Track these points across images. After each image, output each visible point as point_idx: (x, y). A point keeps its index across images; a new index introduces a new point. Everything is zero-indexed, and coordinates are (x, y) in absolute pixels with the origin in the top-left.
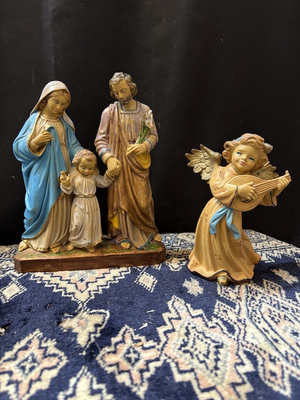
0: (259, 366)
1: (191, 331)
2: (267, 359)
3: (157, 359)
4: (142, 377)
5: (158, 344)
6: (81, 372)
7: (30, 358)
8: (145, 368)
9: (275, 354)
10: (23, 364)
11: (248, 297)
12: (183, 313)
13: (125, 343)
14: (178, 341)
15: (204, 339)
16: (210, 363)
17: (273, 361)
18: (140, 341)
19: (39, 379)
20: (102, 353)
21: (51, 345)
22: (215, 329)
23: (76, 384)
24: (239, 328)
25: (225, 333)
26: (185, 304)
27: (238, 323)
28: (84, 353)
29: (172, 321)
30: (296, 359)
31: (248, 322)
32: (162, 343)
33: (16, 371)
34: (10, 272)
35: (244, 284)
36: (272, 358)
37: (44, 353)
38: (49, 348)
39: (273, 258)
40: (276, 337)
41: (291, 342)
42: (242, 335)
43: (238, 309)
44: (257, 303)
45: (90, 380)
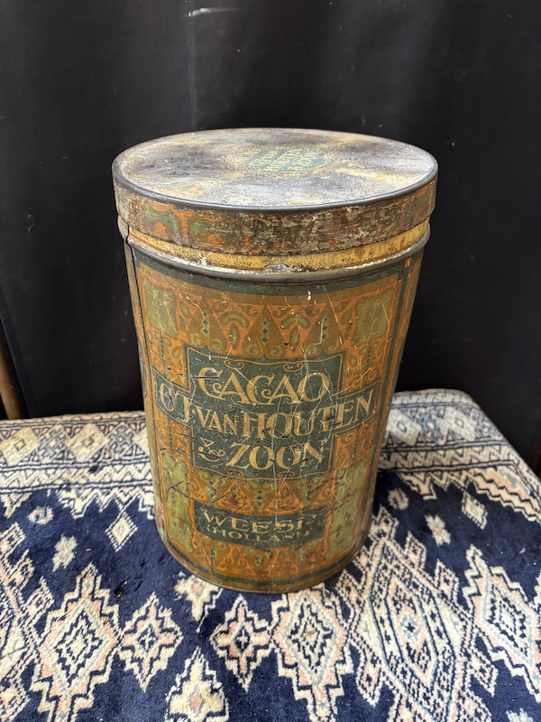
0: (359, 669)
2: (369, 658)
3: (266, 647)
4: (249, 666)
5: (270, 625)
6: (195, 652)
7: (149, 631)
8: (253, 655)
9: (379, 653)
10: (143, 638)
13: (237, 622)
14: (289, 625)
15: (315, 623)
16: (314, 659)
17: (374, 662)
18: (252, 619)
19: (158, 658)
20: (215, 632)
21: (167, 614)
22: (330, 610)
23: (190, 667)
24: (355, 613)
25: (337, 618)
27: (356, 606)
28: (198, 630)
30: (398, 662)
31: (367, 605)
32: (273, 624)
33: (137, 646)
34: (116, 491)
35: (384, 540)
36: (375, 658)
37: (161, 626)
38: (165, 620)
39: (437, 489)
40: (390, 633)
41: (402, 642)
42: (355, 623)
43: (362, 583)
44: (387, 574)
45: (202, 664)
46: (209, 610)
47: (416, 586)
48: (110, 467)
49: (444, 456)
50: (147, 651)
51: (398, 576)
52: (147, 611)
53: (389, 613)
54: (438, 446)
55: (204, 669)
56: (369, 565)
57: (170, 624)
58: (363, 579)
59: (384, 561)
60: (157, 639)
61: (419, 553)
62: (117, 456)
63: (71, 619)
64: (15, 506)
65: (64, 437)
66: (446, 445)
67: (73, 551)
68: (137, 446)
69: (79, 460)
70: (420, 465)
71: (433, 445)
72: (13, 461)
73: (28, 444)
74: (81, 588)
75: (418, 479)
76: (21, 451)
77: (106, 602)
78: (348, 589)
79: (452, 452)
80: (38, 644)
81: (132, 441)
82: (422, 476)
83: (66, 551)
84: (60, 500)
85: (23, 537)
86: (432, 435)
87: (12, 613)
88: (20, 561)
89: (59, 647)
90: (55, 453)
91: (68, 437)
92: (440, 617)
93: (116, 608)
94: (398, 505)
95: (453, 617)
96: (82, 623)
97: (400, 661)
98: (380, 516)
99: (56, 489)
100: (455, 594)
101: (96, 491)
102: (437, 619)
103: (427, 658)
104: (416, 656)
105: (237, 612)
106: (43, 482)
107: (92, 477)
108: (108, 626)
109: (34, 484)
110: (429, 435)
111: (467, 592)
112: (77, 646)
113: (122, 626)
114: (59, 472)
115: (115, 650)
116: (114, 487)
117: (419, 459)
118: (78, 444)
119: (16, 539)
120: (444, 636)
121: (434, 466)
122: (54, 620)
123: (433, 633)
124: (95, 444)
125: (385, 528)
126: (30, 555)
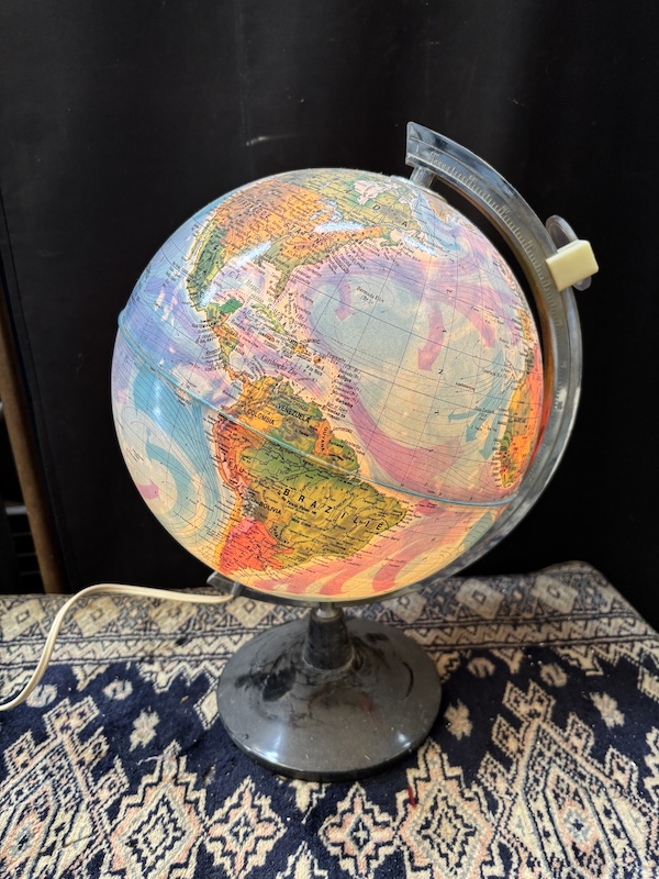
0: (512, 871)
1: (440, 803)
2: (524, 861)
3: (390, 843)
4: (368, 864)
5: (394, 820)
6: (300, 848)
7: (243, 820)
8: (374, 853)
9: (538, 853)
10: (235, 830)
11: (534, 749)
12: (435, 769)
13: (353, 813)
14: (419, 818)
15: (453, 818)
16: (454, 858)
17: (531, 865)
18: (372, 811)
19: (254, 852)
20: (325, 824)
21: (265, 802)
22: (472, 802)
23: (294, 865)
24: (504, 807)
25: (482, 812)
26: (441, 756)
27: (506, 798)
28: (304, 822)
29: (418, 782)
30: (562, 865)
31: (520, 799)
32: (399, 819)
33: (229, 838)
34: (206, 663)
35: (536, 722)
36: (532, 859)
37: (258, 816)
38: (263, 809)
39: (603, 663)
40: (549, 828)
41: (567, 841)
42: (505, 818)
43: (513, 772)
44: (544, 763)
45: (309, 862)
46: (318, 799)
47: (583, 777)
48: (201, 639)
49: (609, 624)
50: (242, 844)
51: (560, 767)
52: (241, 797)
53: (548, 807)
54: (601, 613)
55: (312, 868)
56: (520, 751)
57: (268, 813)
58: (513, 768)
59: (539, 745)
60: (253, 831)
61: (584, 736)
62: (209, 628)
63: (150, 806)
64: (89, 679)
65: (148, 607)
66: (611, 612)
67: (154, 728)
68: (232, 617)
69: (163, 631)
70: (579, 637)
71: (594, 612)
72: (89, 630)
73: (107, 614)
74: (162, 769)
75: (578, 652)
76: (99, 621)
77: (191, 787)
78: (494, 775)
79: (620, 621)
80: (108, 832)
81: (225, 611)
82: (583, 650)
83: (146, 729)
84: (141, 673)
85: (97, 712)
86: (593, 601)
87: (80, 796)
88: (92, 738)
89: (134, 837)
90: (136, 623)
91: (152, 606)
92: (616, 813)
93: (202, 793)
94: (553, 681)
95: (632, 811)
96: (163, 810)
97: (565, 864)
98: (530, 694)
99: (136, 662)
100: (633, 785)
101: (183, 664)
102: (613, 816)
103: (600, 861)
104: (586, 858)
105: (352, 803)
106: (123, 655)
107: (179, 650)
108: (193, 813)
109: (112, 656)
110: (589, 601)
111: (649, 783)
112: (156, 836)
114: (140, 644)
115: (201, 839)
116: (204, 659)
117: (577, 629)
118: (164, 613)
119: (88, 715)
120: (622, 835)
121: (596, 637)
122: (129, 806)
123: (608, 832)
124: (183, 614)
125: (538, 707)
126: (104, 733)
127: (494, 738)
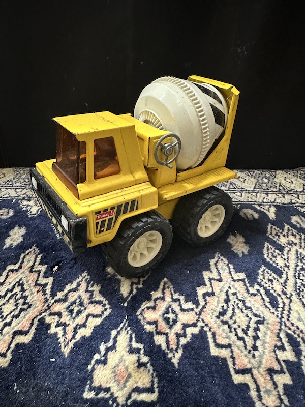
1: (231, 297)
3: (194, 325)
4: (178, 341)
5: (197, 308)
6: (122, 325)
7: (78, 301)
8: (182, 332)
10: (71, 308)
11: (297, 266)
12: (225, 274)
13: (164, 300)
14: (217, 306)
15: (244, 309)
16: (249, 342)
18: (179, 300)
19: (84, 325)
20: (145, 305)
21: (96, 289)
22: (256, 297)
23: (116, 337)
24: (283, 302)
25: (267, 307)
26: (228, 265)
27: (283, 296)
28: (126, 305)
29: (212, 281)
31: (295, 298)
32: (200, 307)
33: (65, 314)
35: (294, 249)
37: (90, 299)
38: (94, 293)
43: (284, 279)
45: (129, 336)
46: (137, 288)
50: (74, 318)
52: (79, 285)
55: (131, 340)
56: (287, 266)
57: (98, 297)
58: (284, 276)
60: (85, 309)
63: (9, 285)
67: (22, 236)
73: (7, 176)
74: (23, 262)
77: (42, 274)
78: (271, 281)
83: (17, 236)
84: (21, 205)
93: (50, 280)
94: (301, 225)
96: (17, 289)
98: (286, 230)
106: (12, 196)
108: (41, 293)
109: (5, 196)
113: (53, 295)
114: (24, 191)
115: (43, 314)
127: (265, 256)
